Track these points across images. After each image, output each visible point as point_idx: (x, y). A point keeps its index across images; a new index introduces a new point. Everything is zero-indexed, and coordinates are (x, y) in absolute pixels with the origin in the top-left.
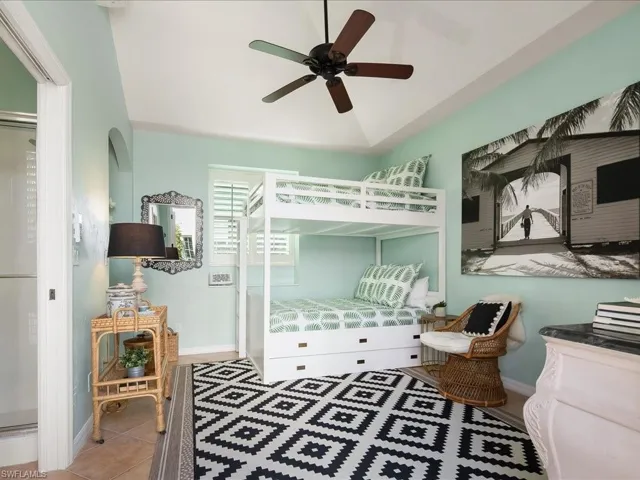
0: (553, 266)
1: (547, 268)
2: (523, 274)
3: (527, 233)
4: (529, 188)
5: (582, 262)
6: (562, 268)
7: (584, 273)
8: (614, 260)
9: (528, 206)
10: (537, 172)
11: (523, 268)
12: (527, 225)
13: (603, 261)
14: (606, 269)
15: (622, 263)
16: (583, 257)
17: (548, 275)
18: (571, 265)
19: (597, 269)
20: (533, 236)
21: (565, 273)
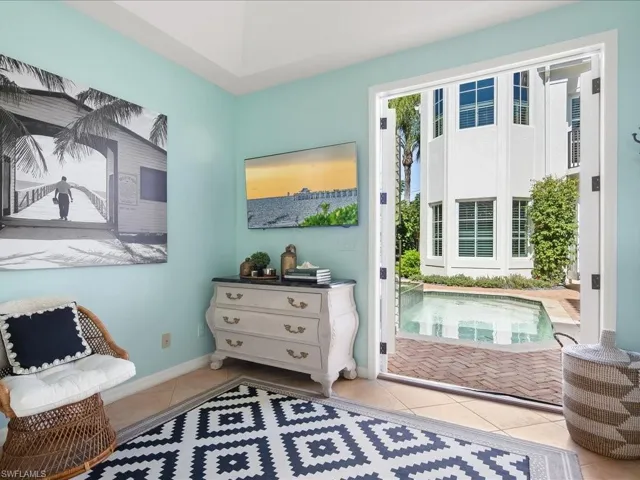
0: (100, 254)
1: (92, 257)
2: (57, 266)
3: (64, 212)
4: (66, 155)
5: (128, 250)
6: (109, 256)
7: (131, 260)
8: (152, 248)
9: (64, 179)
10: (76, 140)
11: (56, 257)
12: (63, 202)
13: (145, 249)
14: (147, 255)
15: (158, 250)
16: (129, 245)
17: (95, 265)
18: (119, 253)
19: (141, 256)
20: (72, 216)
21: (112, 261)
